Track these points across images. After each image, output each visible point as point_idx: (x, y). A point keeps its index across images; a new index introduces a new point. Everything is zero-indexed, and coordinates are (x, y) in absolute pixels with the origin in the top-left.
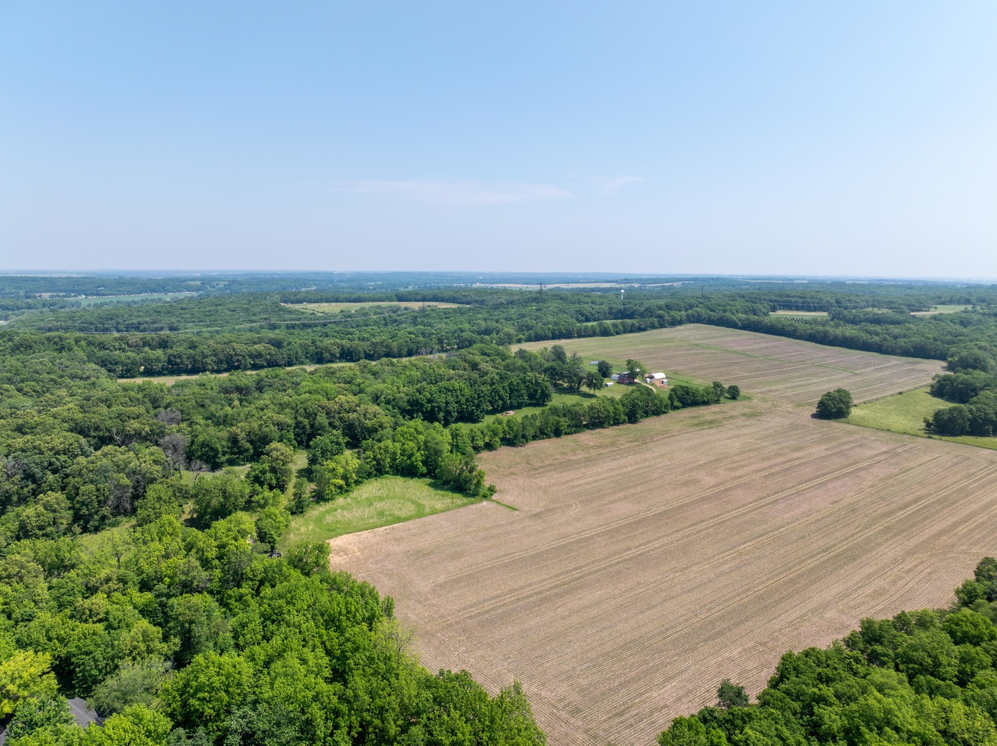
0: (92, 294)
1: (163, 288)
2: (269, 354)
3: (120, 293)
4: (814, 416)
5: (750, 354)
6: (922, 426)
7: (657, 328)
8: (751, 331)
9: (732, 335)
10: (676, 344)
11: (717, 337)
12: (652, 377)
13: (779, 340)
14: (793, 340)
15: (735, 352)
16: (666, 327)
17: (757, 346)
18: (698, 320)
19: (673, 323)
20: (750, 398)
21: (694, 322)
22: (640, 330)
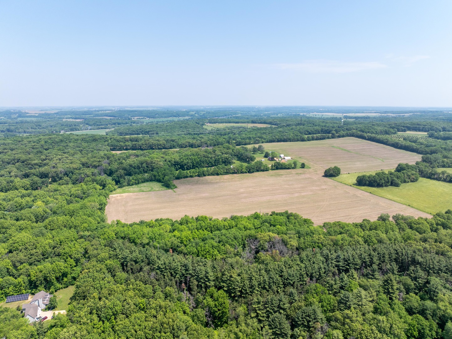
0: (151, 118)
1: (178, 115)
3: (162, 117)
4: (323, 176)
5: (351, 151)
6: (356, 182)
7: (331, 138)
8: (371, 141)
9: (357, 143)
10: (324, 146)
11: (349, 143)
12: (284, 159)
13: (377, 146)
14: (385, 146)
15: (345, 150)
16: (335, 138)
17: (361, 148)
18: (352, 135)
19: (339, 137)
20: (310, 168)
21: (350, 136)
22: (321, 139)
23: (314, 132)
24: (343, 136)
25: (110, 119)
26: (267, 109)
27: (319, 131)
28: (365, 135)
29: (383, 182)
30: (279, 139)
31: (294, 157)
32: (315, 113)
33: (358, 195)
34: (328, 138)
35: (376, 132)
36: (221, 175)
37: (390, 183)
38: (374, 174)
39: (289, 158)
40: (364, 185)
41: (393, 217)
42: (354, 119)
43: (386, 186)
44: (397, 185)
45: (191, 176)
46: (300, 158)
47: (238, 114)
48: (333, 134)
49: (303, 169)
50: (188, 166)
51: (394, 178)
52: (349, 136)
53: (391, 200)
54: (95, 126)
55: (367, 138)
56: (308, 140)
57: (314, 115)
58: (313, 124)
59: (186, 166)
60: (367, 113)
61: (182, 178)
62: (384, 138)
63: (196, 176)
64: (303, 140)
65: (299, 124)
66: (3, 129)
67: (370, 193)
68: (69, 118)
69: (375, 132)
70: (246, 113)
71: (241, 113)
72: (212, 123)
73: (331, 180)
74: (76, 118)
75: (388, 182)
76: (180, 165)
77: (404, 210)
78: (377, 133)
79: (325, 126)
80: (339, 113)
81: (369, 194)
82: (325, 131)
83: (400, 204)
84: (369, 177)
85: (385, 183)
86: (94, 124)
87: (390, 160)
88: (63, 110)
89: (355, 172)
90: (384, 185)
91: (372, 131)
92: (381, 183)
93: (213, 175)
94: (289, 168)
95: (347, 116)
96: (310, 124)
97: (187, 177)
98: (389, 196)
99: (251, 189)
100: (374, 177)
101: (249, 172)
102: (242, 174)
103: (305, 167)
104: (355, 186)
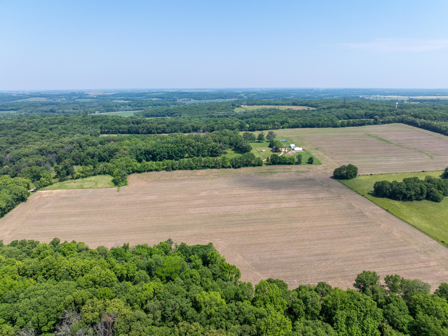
2: (164, 128)
4: (332, 177)
5: (392, 142)
6: (373, 189)
7: (372, 124)
8: (424, 129)
9: (404, 131)
10: (357, 134)
11: (393, 131)
12: (294, 149)
13: (431, 135)
14: (442, 136)
15: (384, 140)
16: (378, 124)
17: (407, 138)
18: (402, 121)
19: (384, 123)
20: (320, 164)
21: (399, 122)
22: (359, 125)
23: (356, 117)
24: (389, 122)
25: (156, 100)
26: (326, 91)
27: (362, 116)
28: (418, 121)
29: (413, 193)
30: (304, 125)
31: (307, 148)
32: (378, 96)
33: (367, 214)
34: (369, 124)
35: (435, 117)
36: (196, 169)
37: (425, 196)
38: (400, 180)
39: (301, 149)
40: (384, 195)
41: (387, 279)
42: (419, 102)
43: (418, 199)
44: (436, 199)
45: (157, 170)
46: (316, 149)
47: (291, 95)
48: (376, 119)
49: (310, 166)
50: (161, 156)
51: (433, 188)
52: (397, 122)
53: (415, 227)
54: (136, 107)
55: (420, 125)
56: (342, 126)
57: (375, 98)
58: (360, 107)
59: (159, 156)
60: (439, 95)
61: (144, 171)
62: (442, 126)
63: (163, 169)
64: (335, 126)
65: (342, 107)
66: (47, 110)
67: (387, 210)
68: (121, 100)
69: (433, 118)
70: (299, 95)
71: (294, 95)
72: (250, 105)
73: (339, 184)
74: (126, 100)
75: (422, 194)
76: (153, 155)
77: (431, 250)
78: (436, 119)
79: (374, 110)
80: (405, 96)
81: (383, 212)
82: (369, 116)
83: (427, 237)
84: (391, 185)
85: (415, 195)
86: (135, 106)
87: (442, 157)
88: (125, 92)
89: (381, 173)
90: (414, 197)
91: (429, 117)
92: (408, 195)
93: (186, 169)
94: (290, 164)
95: (412, 99)
96: (357, 106)
97: (151, 170)
98: (416, 220)
99: (216, 193)
100: (399, 184)
101: (234, 167)
102: (224, 169)
103: (314, 162)
104: (370, 197)
